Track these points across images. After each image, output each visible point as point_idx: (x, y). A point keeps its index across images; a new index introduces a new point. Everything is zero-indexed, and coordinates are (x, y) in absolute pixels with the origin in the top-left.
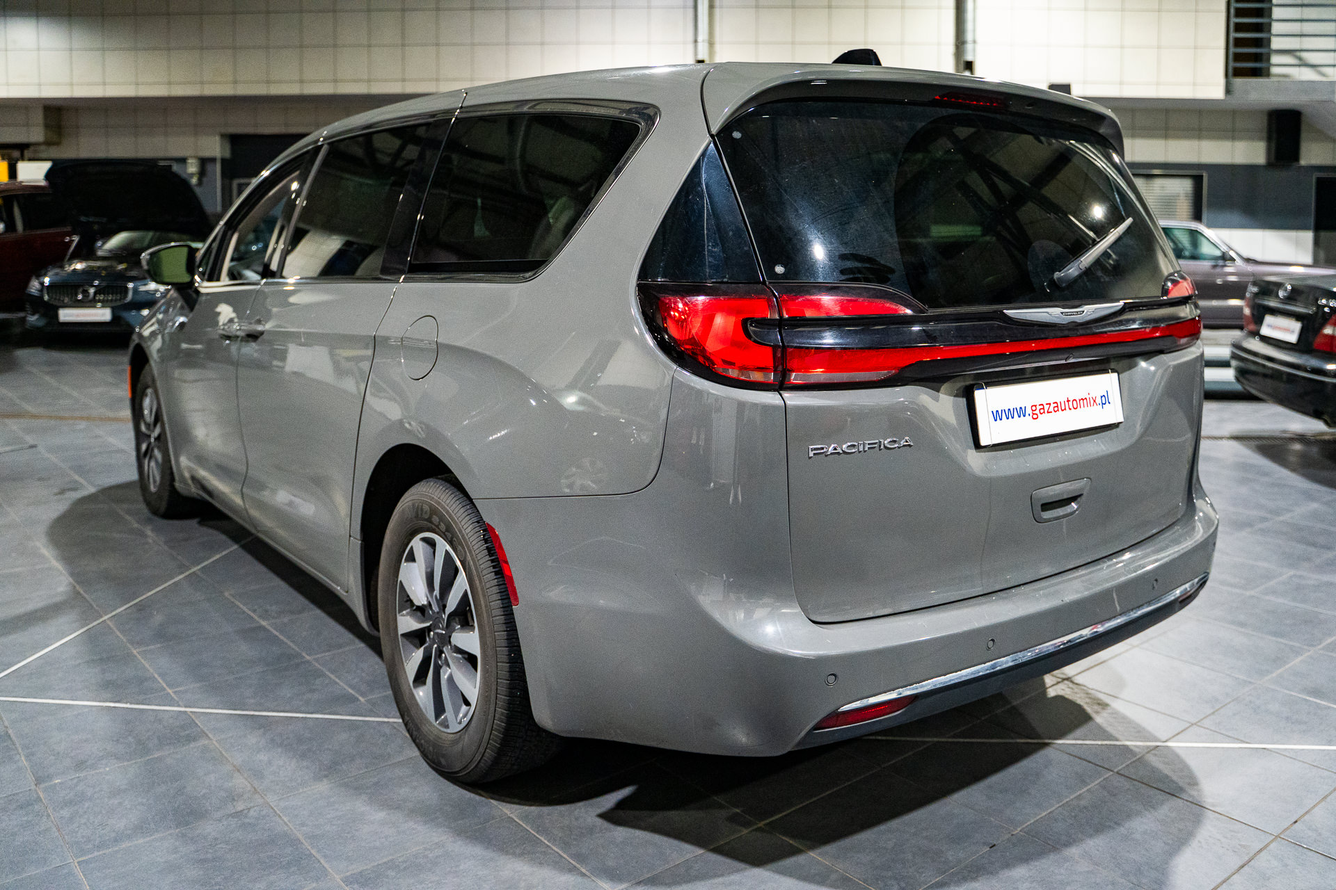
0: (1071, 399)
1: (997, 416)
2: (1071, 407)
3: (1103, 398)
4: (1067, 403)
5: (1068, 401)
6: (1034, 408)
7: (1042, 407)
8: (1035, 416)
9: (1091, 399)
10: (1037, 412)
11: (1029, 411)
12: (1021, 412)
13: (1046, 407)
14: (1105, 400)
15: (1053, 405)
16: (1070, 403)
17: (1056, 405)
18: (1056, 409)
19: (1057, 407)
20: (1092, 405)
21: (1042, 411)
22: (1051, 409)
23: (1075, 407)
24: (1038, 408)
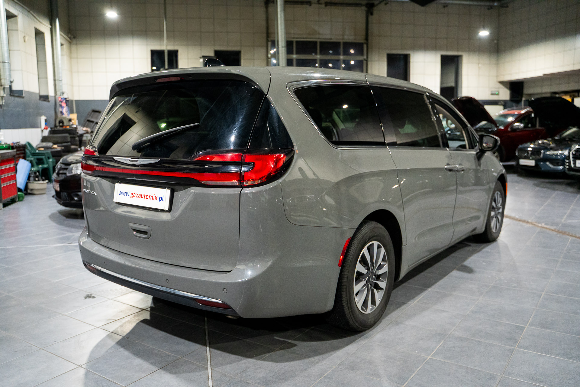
0: (146, 195)
1: (120, 193)
2: (145, 197)
3: (161, 198)
4: (144, 196)
5: (145, 195)
6: (132, 194)
7: (135, 194)
8: (132, 197)
9: (155, 197)
10: (133, 196)
11: (130, 195)
12: (128, 194)
13: (136, 195)
14: (161, 199)
15: (138, 195)
16: (145, 196)
17: (140, 195)
18: (139, 197)
19: (140, 196)
20: (155, 199)
21: (134, 196)
22: (138, 196)
23: (147, 198)
24: (133, 194)
